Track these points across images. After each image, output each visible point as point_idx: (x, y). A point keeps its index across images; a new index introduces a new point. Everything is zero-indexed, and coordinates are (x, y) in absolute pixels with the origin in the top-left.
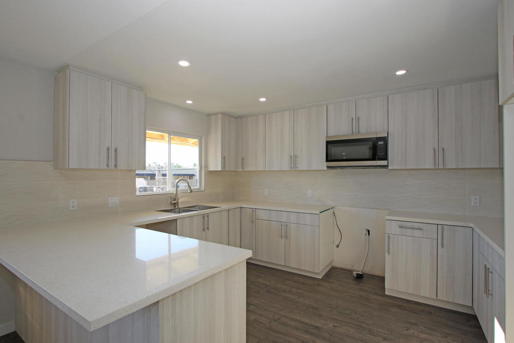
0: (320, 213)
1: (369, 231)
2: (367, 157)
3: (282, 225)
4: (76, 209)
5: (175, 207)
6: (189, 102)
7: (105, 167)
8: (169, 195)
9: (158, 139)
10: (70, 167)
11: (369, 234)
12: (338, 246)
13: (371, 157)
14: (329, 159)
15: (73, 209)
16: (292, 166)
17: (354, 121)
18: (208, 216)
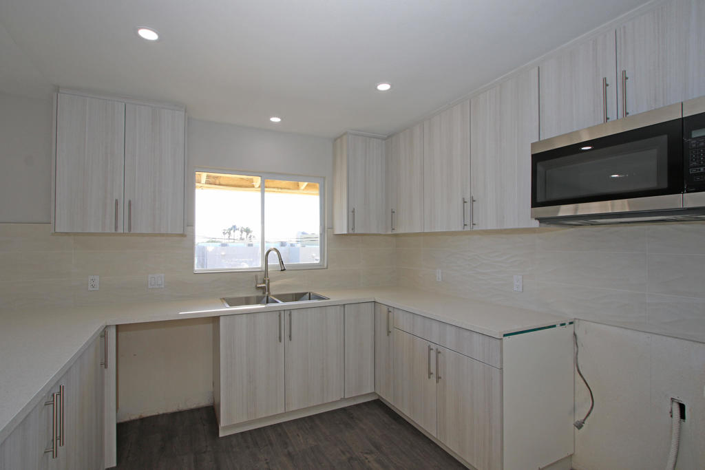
0: (505, 335)
1: (682, 407)
2: (652, 185)
3: (430, 349)
4: (97, 289)
5: (264, 293)
6: (275, 120)
7: (113, 231)
8: (254, 274)
9: (289, 189)
10: (57, 230)
11: (683, 416)
12: (579, 426)
13: (665, 185)
14: (540, 199)
15: (93, 289)
16: (468, 221)
17: (612, 90)
18: (290, 315)
